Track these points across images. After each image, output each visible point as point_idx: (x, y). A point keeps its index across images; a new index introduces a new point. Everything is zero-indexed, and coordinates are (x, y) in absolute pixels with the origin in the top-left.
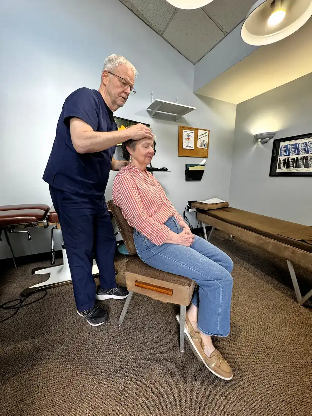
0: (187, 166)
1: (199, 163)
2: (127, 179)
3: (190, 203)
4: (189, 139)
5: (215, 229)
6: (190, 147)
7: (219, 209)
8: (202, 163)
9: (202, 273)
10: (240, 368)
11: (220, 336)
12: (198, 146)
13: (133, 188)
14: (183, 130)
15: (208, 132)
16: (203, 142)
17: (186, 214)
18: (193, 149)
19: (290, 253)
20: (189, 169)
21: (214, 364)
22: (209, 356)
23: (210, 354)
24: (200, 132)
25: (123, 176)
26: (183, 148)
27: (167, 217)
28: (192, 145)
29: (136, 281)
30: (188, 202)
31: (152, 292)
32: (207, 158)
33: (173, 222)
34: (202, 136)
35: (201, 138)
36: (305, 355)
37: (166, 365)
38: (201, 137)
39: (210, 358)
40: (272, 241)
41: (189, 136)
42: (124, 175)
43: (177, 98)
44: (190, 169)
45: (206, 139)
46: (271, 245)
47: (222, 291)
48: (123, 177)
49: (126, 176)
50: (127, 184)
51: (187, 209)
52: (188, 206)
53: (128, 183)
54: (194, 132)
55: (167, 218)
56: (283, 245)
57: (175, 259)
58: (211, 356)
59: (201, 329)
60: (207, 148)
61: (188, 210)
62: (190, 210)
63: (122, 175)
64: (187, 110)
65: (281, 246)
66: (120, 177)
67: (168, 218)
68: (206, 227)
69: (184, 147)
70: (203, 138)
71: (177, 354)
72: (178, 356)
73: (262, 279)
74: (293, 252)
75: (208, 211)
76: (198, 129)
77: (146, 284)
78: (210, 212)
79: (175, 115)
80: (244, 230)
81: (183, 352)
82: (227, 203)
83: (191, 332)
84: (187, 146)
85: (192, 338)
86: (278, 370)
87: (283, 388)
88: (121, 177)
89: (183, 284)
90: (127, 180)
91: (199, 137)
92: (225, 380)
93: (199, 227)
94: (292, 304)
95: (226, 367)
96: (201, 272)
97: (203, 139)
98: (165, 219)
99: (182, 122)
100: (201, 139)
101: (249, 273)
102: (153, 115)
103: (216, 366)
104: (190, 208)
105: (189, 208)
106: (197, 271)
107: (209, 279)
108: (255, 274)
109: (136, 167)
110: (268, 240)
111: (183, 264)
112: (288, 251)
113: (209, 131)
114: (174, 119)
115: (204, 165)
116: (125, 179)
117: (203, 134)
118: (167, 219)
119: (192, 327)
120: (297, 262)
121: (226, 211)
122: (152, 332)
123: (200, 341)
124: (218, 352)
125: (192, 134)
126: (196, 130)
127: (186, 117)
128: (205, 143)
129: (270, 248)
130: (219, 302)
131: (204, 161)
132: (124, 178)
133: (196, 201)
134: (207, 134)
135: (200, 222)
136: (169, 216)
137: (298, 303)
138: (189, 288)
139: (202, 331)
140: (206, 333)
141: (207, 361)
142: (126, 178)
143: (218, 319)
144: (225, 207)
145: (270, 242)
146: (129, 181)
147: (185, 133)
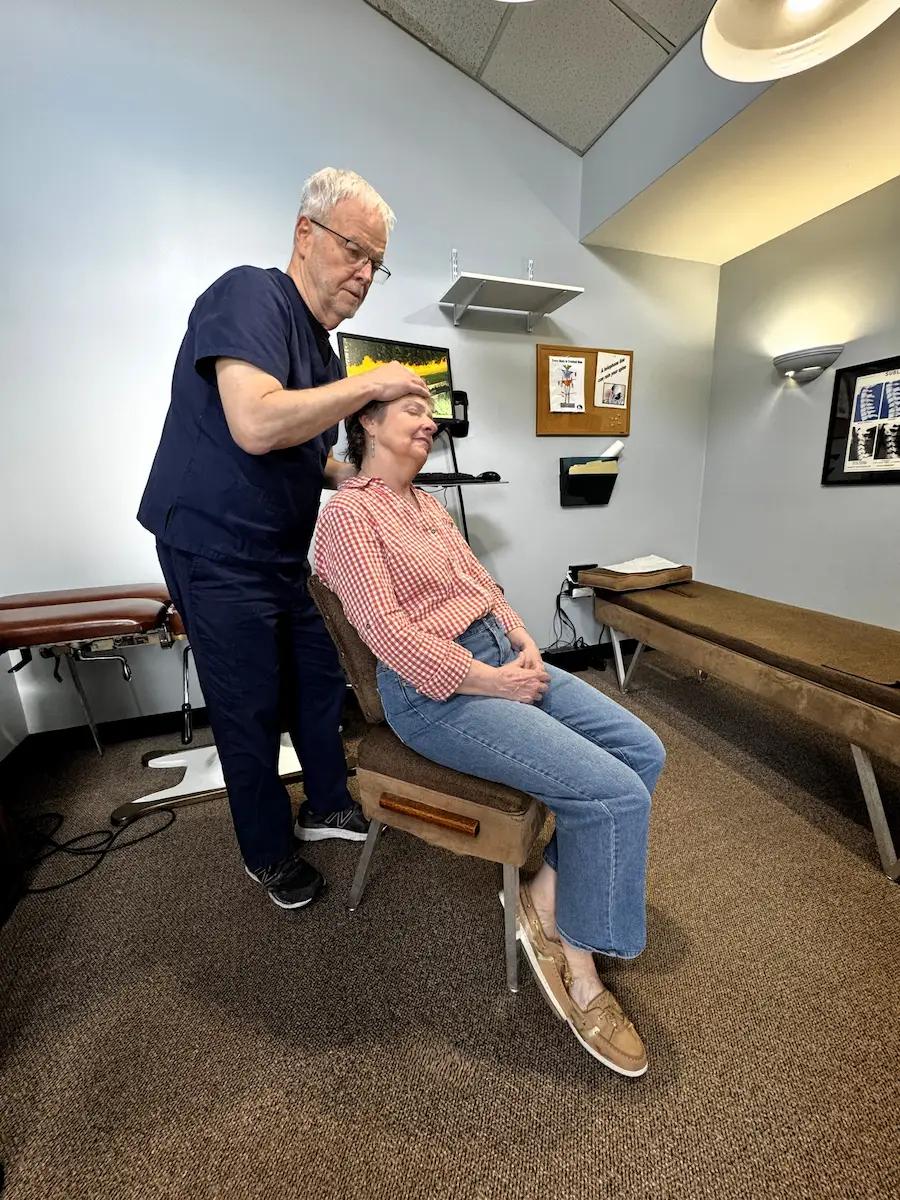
0: (565, 464)
1: (599, 452)
2: (352, 517)
3: (575, 571)
4: (568, 383)
5: (648, 649)
6: (573, 406)
7: (663, 587)
8: (610, 453)
9: (557, 779)
10: (674, 1048)
11: (613, 955)
12: (598, 402)
13: (368, 542)
14: (551, 358)
15: (627, 358)
16: (613, 389)
17: (565, 603)
18: (583, 410)
19: (860, 724)
20: (570, 473)
21: (597, 1029)
22: (583, 1008)
23: (587, 1003)
24: (604, 359)
25: (342, 509)
26: (552, 410)
27: (467, 620)
28: (578, 399)
29: (384, 795)
30: (571, 568)
31: (425, 826)
32: (626, 436)
33: (487, 633)
34: (610, 371)
35: (606, 377)
36: (880, 1028)
37: (464, 1022)
38: (606, 373)
39: (587, 1012)
40: (807, 685)
41: (568, 374)
42: (344, 506)
43: (531, 262)
44: (574, 470)
45: (622, 379)
46: (804, 699)
47: (616, 831)
48: (340, 513)
49: (349, 509)
50: (353, 533)
51: (566, 588)
52: (570, 579)
53: (355, 530)
54: (583, 360)
55: (466, 623)
56: (840, 697)
57: (482, 739)
58: (590, 1008)
59: (563, 933)
60: (625, 407)
61: (569, 593)
62: (576, 592)
63: (340, 505)
64: (559, 298)
65: (833, 699)
66: (334, 511)
67: (469, 623)
68: (623, 644)
69: (555, 407)
70: (613, 375)
71: (497, 994)
72: (501, 1001)
73: (780, 798)
74: (869, 720)
75: (625, 595)
76: (595, 352)
77: (409, 803)
78: (630, 597)
79: (526, 313)
80: (725, 651)
81: (514, 991)
82: (686, 571)
83: (535, 939)
84: (563, 405)
85: (537, 955)
86: (789, 1062)
87: (795, 1113)
88: (337, 511)
89: (505, 807)
90: (350, 520)
91: (598, 377)
92: (624, 1076)
93: (604, 641)
94: (864, 874)
95: (628, 1040)
96: (555, 775)
97: (612, 380)
98: (461, 626)
99: (547, 333)
100: (605, 380)
101: (741, 779)
102: (460, 320)
103: (600, 1035)
104: (577, 587)
105: (572, 587)
106: (542, 771)
107: (578, 795)
108: (760, 783)
109: (382, 482)
110: (796, 682)
111: (504, 753)
112: (853, 718)
113: (630, 354)
114: (522, 326)
115: (615, 458)
116: (346, 518)
117: (613, 365)
118: (465, 627)
119: (541, 925)
120: (881, 752)
121: (683, 594)
122: (436, 932)
123: (561, 964)
124: (610, 1000)
125: (579, 367)
126: (591, 355)
127: (559, 316)
128: (618, 390)
129: (801, 706)
130: (609, 860)
131: (615, 447)
132: (344, 514)
133: (595, 566)
134: (627, 363)
135: (606, 628)
136: (472, 617)
137: (885, 874)
138: (521, 818)
139: (567, 939)
140: (577, 945)
141: (577, 1019)
142: (348, 515)
143: (608, 906)
144: (679, 583)
145: (800, 688)
146: (359, 524)
147: (556, 366)
